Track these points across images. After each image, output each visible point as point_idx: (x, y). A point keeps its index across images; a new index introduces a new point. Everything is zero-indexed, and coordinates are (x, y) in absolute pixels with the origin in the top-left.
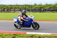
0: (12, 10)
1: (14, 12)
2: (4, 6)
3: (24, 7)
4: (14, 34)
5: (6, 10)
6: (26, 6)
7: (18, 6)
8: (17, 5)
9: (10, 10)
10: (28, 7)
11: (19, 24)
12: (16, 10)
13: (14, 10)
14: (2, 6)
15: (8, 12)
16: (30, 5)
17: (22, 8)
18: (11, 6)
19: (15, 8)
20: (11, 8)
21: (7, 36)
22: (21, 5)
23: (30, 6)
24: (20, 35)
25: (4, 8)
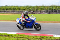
0: (38, 11)
1: (40, 14)
2: (30, 7)
3: (51, 8)
4: (40, 37)
5: (32, 11)
6: (53, 6)
7: (45, 7)
8: (43, 6)
9: (36, 11)
10: (55, 9)
11: (21, 25)
12: (42, 11)
13: (41, 11)
14: (28, 8)
15: (34, 13)
16: (57, 6)
17: (49, 9)
18: (37, 7)
19: (41, 9)
20: (37, 9)
21: (33, 39)
22: (47, 6)
23: (57, 8)
24: (47, 38)
25: (30, 10)
